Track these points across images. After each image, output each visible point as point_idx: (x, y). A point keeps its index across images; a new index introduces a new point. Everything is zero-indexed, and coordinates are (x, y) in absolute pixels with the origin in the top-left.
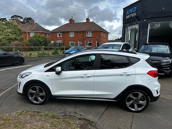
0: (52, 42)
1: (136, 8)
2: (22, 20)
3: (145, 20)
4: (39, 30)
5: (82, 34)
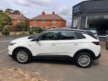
0: (31, 26)
1: (79, 6)
3: (85, 14)
4: (23, 18)
5: (50, 22)
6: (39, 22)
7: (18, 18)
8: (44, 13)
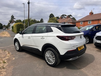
2: (66, 17)
4: (70, 21)
5: (97, 22)
6: (86, 22)
7: (67, 21)
8: (91, 13)
